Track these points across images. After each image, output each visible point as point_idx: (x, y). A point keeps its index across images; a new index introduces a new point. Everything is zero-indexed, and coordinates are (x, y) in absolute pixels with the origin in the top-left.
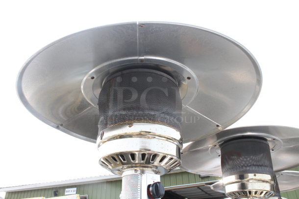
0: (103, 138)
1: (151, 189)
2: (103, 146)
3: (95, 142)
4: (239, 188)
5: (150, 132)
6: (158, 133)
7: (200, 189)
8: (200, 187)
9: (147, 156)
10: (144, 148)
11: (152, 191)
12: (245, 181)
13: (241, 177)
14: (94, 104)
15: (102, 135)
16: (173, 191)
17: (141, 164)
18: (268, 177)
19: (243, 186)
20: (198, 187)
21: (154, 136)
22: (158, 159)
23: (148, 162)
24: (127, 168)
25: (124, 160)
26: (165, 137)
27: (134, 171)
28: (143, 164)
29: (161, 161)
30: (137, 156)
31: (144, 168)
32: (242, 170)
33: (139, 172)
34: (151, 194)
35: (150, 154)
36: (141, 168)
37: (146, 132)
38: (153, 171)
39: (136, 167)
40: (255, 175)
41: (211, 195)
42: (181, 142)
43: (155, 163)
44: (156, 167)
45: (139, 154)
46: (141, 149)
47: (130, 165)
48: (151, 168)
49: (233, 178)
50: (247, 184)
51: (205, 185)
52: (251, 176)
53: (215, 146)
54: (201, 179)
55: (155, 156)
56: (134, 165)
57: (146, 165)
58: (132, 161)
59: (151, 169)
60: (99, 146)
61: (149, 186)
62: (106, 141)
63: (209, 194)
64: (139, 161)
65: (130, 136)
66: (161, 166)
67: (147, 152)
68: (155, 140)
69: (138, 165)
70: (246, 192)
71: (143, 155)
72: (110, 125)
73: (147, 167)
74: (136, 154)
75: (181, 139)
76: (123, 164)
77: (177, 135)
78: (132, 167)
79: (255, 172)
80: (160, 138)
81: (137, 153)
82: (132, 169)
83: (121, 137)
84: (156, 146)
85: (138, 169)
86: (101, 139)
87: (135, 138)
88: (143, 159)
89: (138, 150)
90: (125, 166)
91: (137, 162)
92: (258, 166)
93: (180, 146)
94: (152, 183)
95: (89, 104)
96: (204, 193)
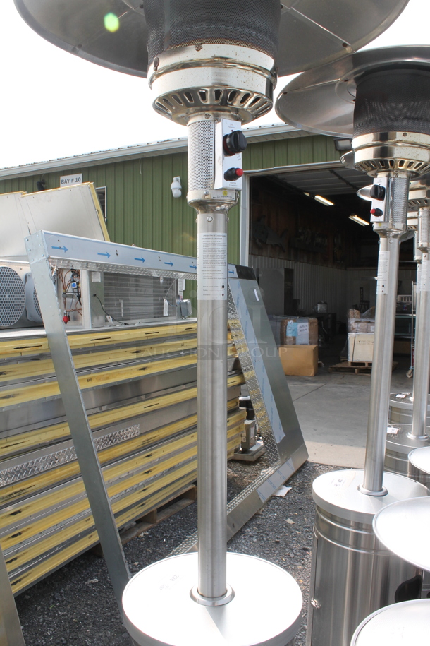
0: (159, 68)
1: (228, 140)
2: (158, 81)
3: (145, 76)
5: (228, 58)
6: (239, 59)
7: (335, 174)
8: (336, 171)
9: (222, 94)
10: (219, 82)
11: (230, 142)
12: (389, 143)
13: (384, 137)
14: (133, 6)
15: (157, 64)
17: (214, 105)
18: (424, 138)
19: (384, 152)
20: (332, 170)
21: (234, 64)
22: (239, 98)
23: (224, 103)
24: (195, 112)
25: (191, 100)
26: (249, 66)
27: (204, 117)
28: (217, 105)
29: (243, 101)
30: (209, 93)
31: (219, 112)
32: (384, 124)
33: (211, 119)
34: (229, 147)
35: (227, 91)
36: (214, 112)
37: (221, 58)
38: (232, 116)
39: (208, 110)
40: (404, 135)
42: (275, 73)
43: (235, 104)
44: (237, 110)
45: (211, 91)
46: (213, 83)
47: (198, 108)
48: (229, 111)
50: (391, 148)
52: (399, 135)
53: (347, 81)
54: (338, 153)
55: (234, 93)
56: (204, 107)
57: (222, 107)
58: (202, 101)
59: (228, 113)
60: (151, 81)
61: (225, 137)
62: (161, 74)
63: (353, 186)
64: (211, 100)
65: (197, 64)
66: (243, 109)
67: (222, 89)
68: (235, 70)
69: (210, 107)
70: (387, 161)
71: (218, 93)
72: (168, 48)
73: (224, 110)
74: (206, 91)
75: (274, 68)
76: (188, 106)
77: (269, 63)
78: (202, 110)
79: (405, 130)
80: (242, 67)
81: (208, 89)
82: (202, 113)
83: (184, 66)
84: (236, 79)
85: (210, 113)
86: (156, 70)
87: (206, 68)
88: (217, 98)
89: (210, 84)
90: (191, 110)
91: (208, 103)
92: (414, 119)
93: (272, 80)
94: (229, 132)
95: (126, 6)
96: (343, 183)
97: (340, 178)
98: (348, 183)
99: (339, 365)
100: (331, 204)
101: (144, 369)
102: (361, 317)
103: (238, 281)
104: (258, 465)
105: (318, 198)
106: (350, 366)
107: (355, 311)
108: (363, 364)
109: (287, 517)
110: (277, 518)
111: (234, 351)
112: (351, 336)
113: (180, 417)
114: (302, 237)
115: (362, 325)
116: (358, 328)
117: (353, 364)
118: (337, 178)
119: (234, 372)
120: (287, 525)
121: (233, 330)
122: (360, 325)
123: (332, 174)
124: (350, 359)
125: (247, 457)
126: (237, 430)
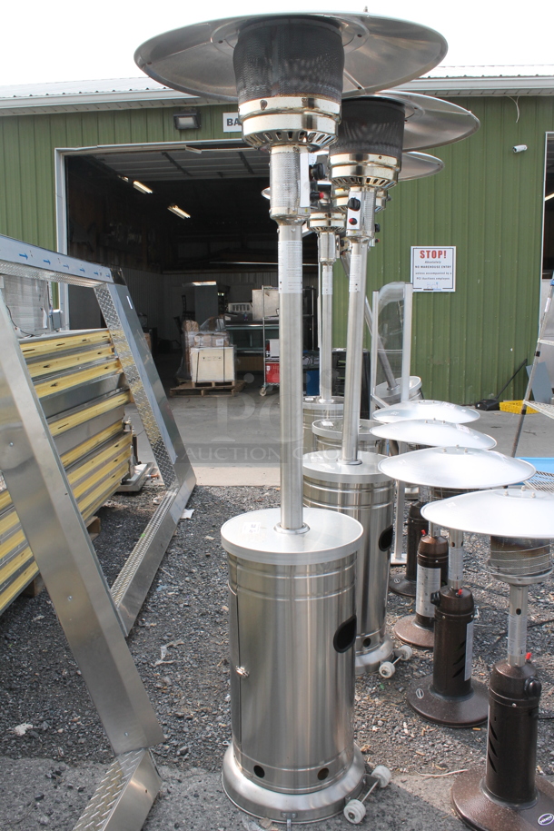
4: (353, 173)
7: (168, 156)
8: (168, 152)
12: (362, 163)
13: (359, 157)
16: (97, 157)
18: (393, 161)
19: (359, 171)
20: (165, 153)
40: (380, 158)
41: (189, 174)
49: (345, 158)
50: (364, 168)
51: (187, 149)
52: (372, 157)
54: (178, 132)
63: (185, 171)
70: (363, 179)
79: (381, 153)
96: (173, 167)
97: (172, 161)
98: (179, 168)
99: (181, 388)
100: (149, 191)
101: (55, 385)
102: (200, 329)
103: (114, 286)
104: (143, 495)
105: (136, 183)
106: (194, 387)
107: (193, 322)
108: (210, 384)
109: (205, 535)
110: (195, 538)
111: (118, 365)
112: (193, 352)
113: (82, 441)
114: (113, 233)
115: (206, 338)
116: (201, 342)
117: (198, 384)
118: (168, 161)
119: (118, 390)
120: (209, 542)
121: (116, 341)
122: (203, 338)
123: (164, 156)
124: (194, 380)
125: (129, 488)
126: (124, 455)
